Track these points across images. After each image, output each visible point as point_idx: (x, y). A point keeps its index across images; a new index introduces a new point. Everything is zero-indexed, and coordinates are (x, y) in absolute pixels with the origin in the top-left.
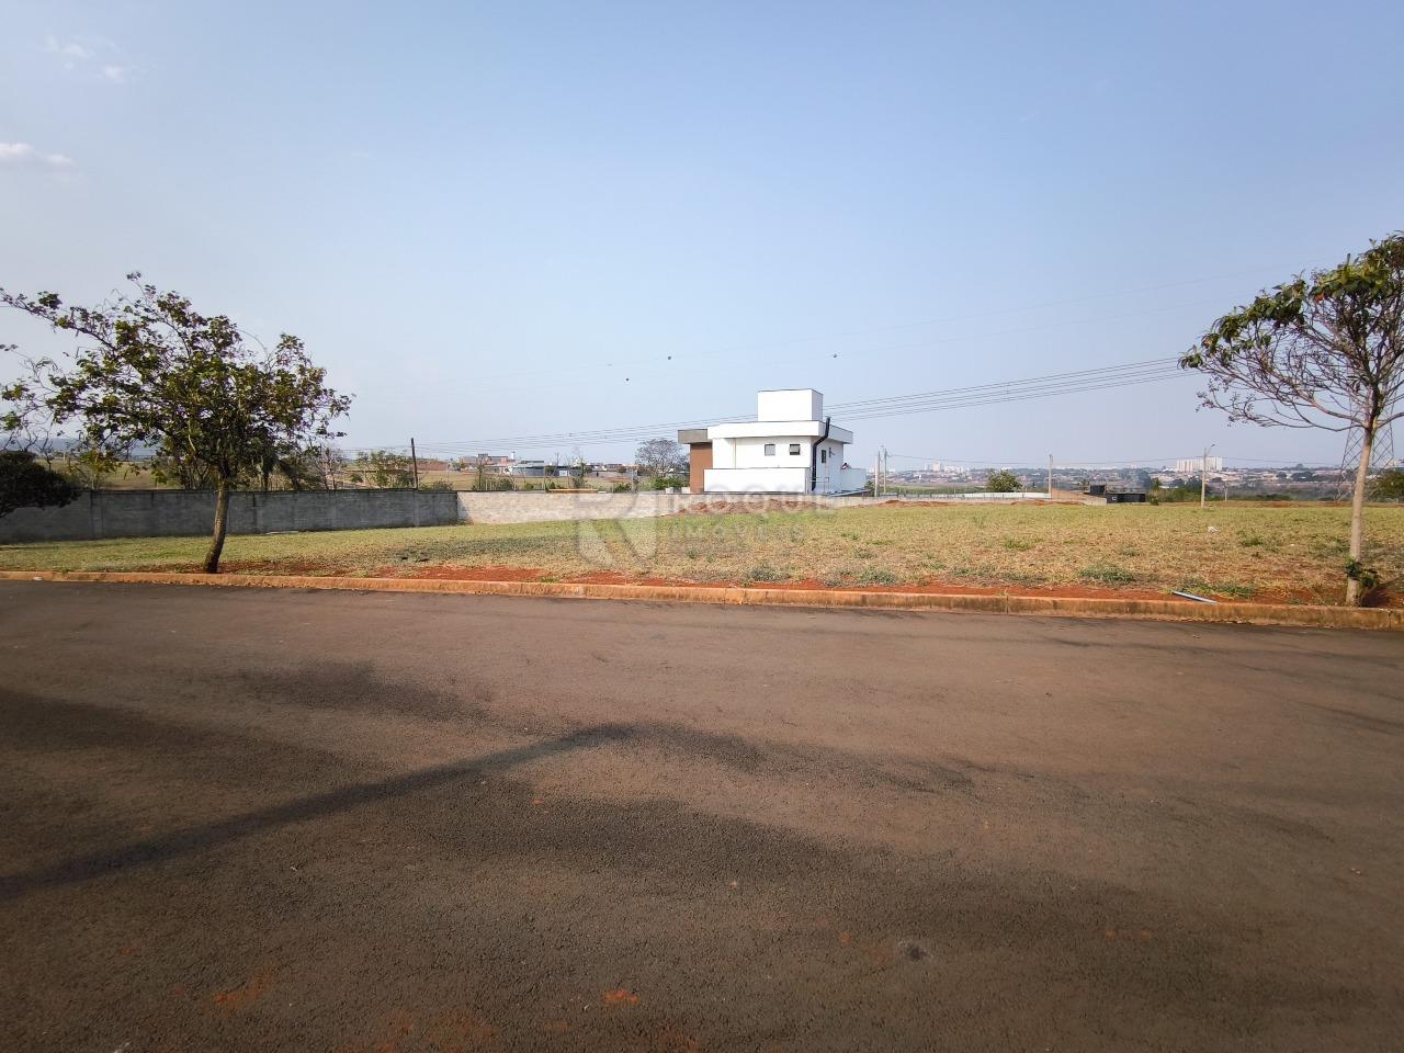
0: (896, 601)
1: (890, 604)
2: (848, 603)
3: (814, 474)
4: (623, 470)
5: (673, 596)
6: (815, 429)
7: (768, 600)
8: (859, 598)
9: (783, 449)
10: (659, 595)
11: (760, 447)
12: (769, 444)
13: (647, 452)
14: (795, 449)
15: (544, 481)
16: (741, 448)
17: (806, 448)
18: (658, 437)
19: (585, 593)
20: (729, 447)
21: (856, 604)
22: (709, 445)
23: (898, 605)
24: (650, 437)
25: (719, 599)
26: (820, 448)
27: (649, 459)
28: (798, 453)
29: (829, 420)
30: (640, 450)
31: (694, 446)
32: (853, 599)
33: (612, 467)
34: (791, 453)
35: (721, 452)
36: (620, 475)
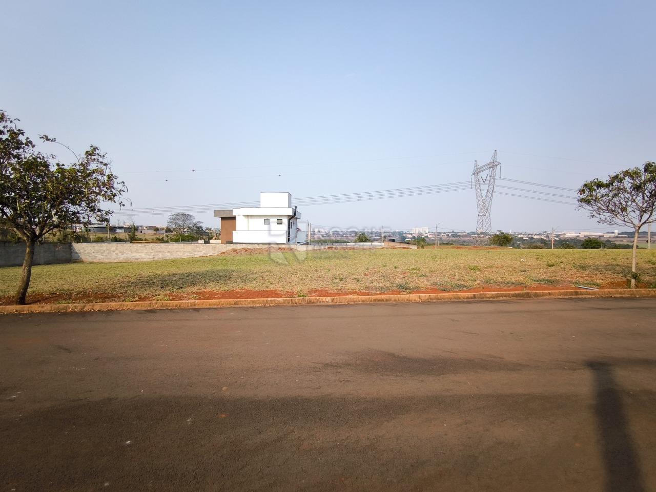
0: (488, 296)
1: (486, 297)
2: (468, 298)
3: (289, 234)
4: (157, 229)
5: (383, 300)
6: (290, 212)
7: (431, 299)
8: (472, 296)
9: (273, 220)
10: (375, 300)
11: (262, 220)
12: (267, 219)
13: (174, 220)
14: (280, 221)
15: (108, 235)
16: (252, 220)
17: (285, 221)
18: (181, 212)
19: (332, 301)
20: (246, 220)
21: (472, 298)
22: (234, 218)
23: (490, 298)
24: (176, 213)
25: (407, 300)
26: (291, 221)
27: (176, 224)
28: (281, 223)
29: (296, 208)
30: (170, 219)
31: (223, 218)
32: (470, 296)
33: (150, 228)
34: (278, 224)
35: (240, 223)
36: (155, 232)
